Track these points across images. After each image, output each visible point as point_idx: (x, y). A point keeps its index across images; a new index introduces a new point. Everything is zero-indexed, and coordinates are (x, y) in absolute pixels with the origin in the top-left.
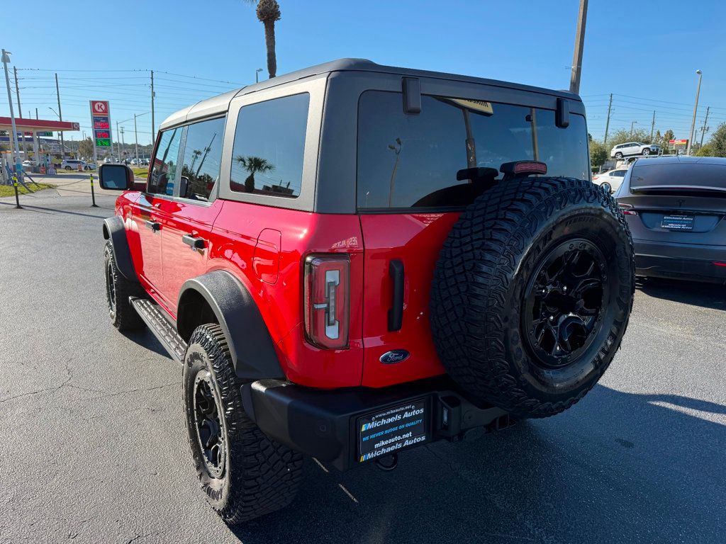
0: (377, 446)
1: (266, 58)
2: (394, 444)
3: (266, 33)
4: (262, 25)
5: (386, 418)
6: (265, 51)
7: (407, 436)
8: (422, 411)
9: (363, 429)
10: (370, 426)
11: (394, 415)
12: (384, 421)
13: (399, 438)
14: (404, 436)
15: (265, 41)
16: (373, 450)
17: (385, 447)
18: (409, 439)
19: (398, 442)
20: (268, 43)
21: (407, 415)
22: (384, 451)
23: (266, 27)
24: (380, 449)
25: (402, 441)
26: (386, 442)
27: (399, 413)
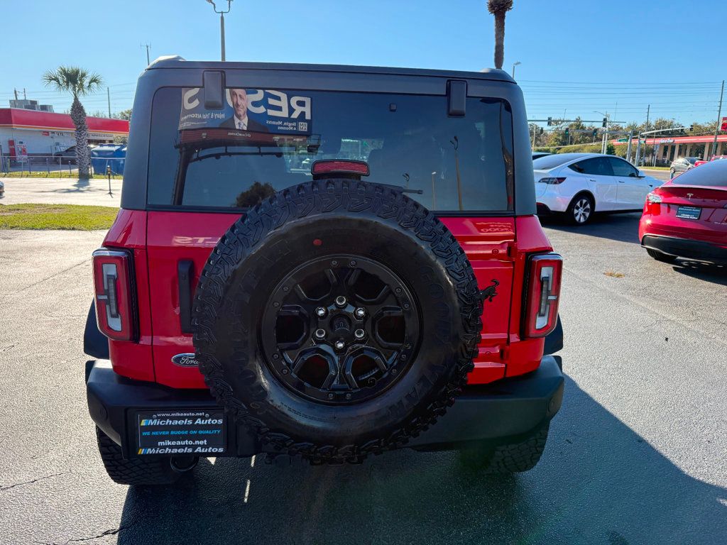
0: (160, 443)
1: (494, 51)
2: (183, 447)
3: (496, 26)
4: (492, 17)
5: (172, 419)
6: (494, 44)
7: (201, 443)
8: (220, 422)
9: (143, 423)
10: (151, 422)
11: (183, 418)
12: (168, 422)
13: (191, 443)
14: (197, 442)
15: (494, 33)
16: (156, 447)
17: (171, 447)
18: (203, 446)
19: (189, 446)
20: (497, 35)
21: (199, 421)
22: (168, 450)
23: (496, 19)
24: (164, 447)
25: (195, 447)
26: (174, 443)
27: (189, 418)
